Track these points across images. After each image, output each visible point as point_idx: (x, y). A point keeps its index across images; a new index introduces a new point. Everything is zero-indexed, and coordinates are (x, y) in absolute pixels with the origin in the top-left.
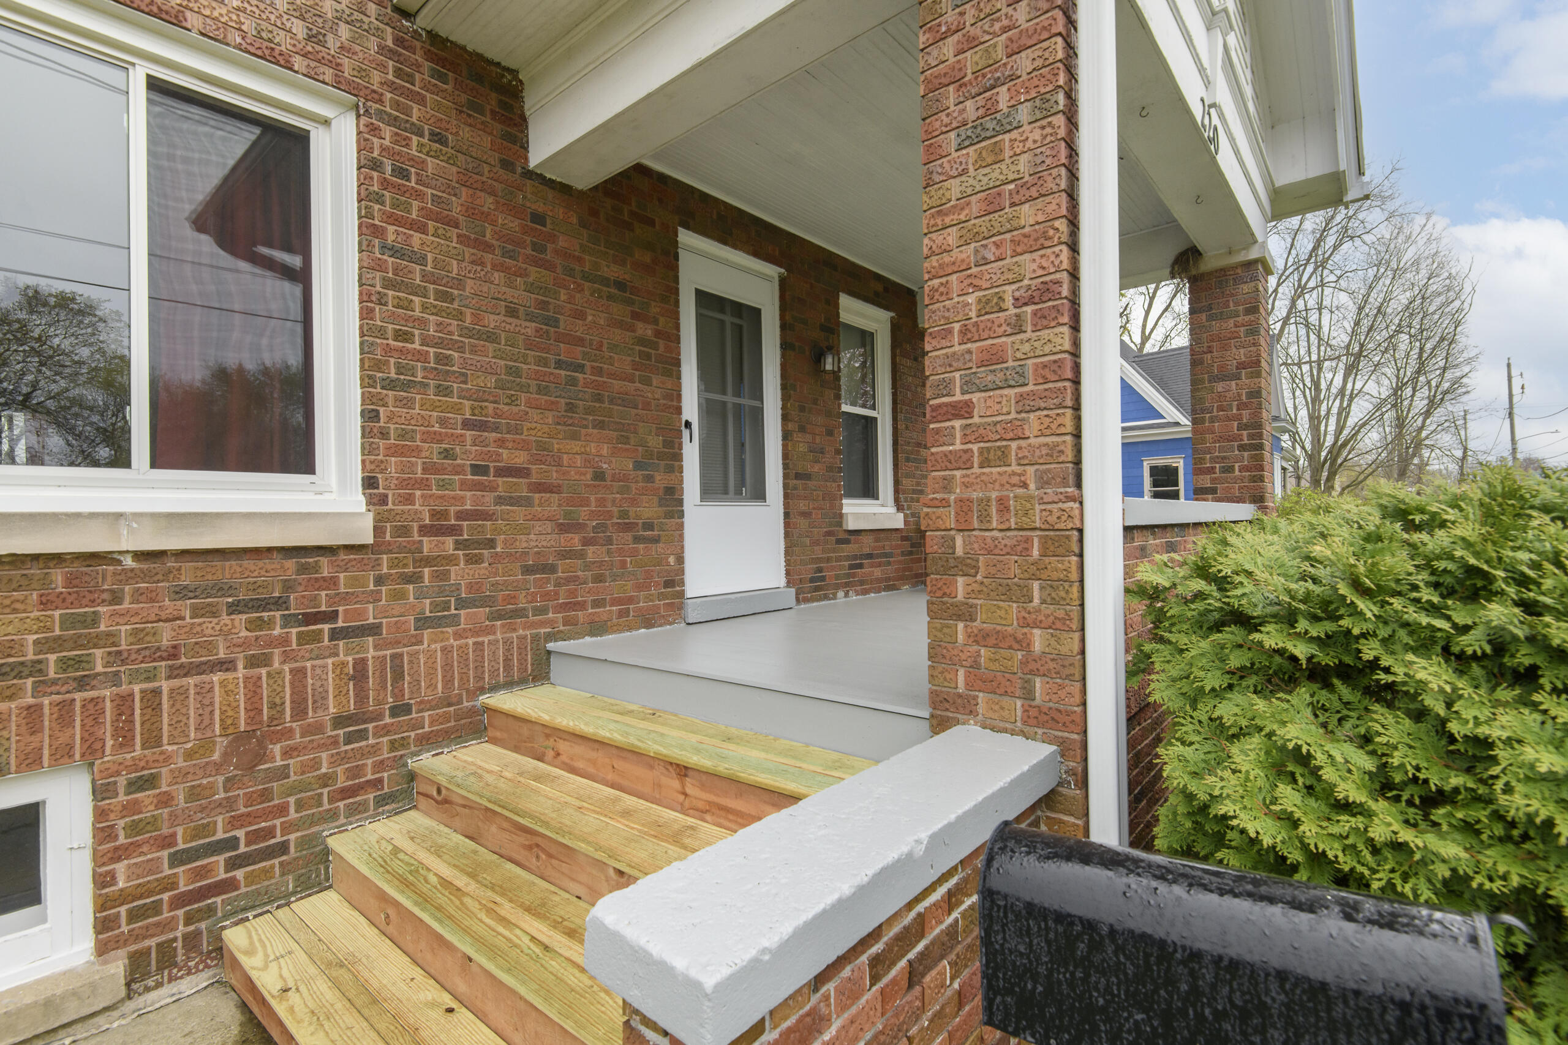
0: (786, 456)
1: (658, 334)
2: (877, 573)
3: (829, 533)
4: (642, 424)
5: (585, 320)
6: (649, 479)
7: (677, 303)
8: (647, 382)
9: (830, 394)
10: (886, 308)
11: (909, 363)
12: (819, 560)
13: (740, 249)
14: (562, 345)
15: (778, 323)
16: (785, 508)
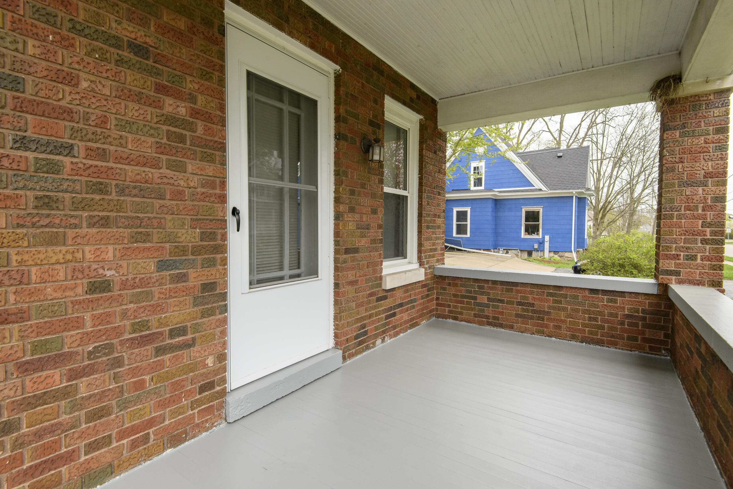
0: (337, 234)
1: (195, 113)
2: (405, 317)
3: (371, 295)
4: (169, 217)
5: (77, 85)
6: (182, 278)
7: (222, 82)
8: (180, 168)
9: (375, 179)
10: (418, 112)
11: (431, 155)
12: (363, 319)
13: (297, 39)
14: (29, 117)
15: (332, 116)
16: (335, 279)
